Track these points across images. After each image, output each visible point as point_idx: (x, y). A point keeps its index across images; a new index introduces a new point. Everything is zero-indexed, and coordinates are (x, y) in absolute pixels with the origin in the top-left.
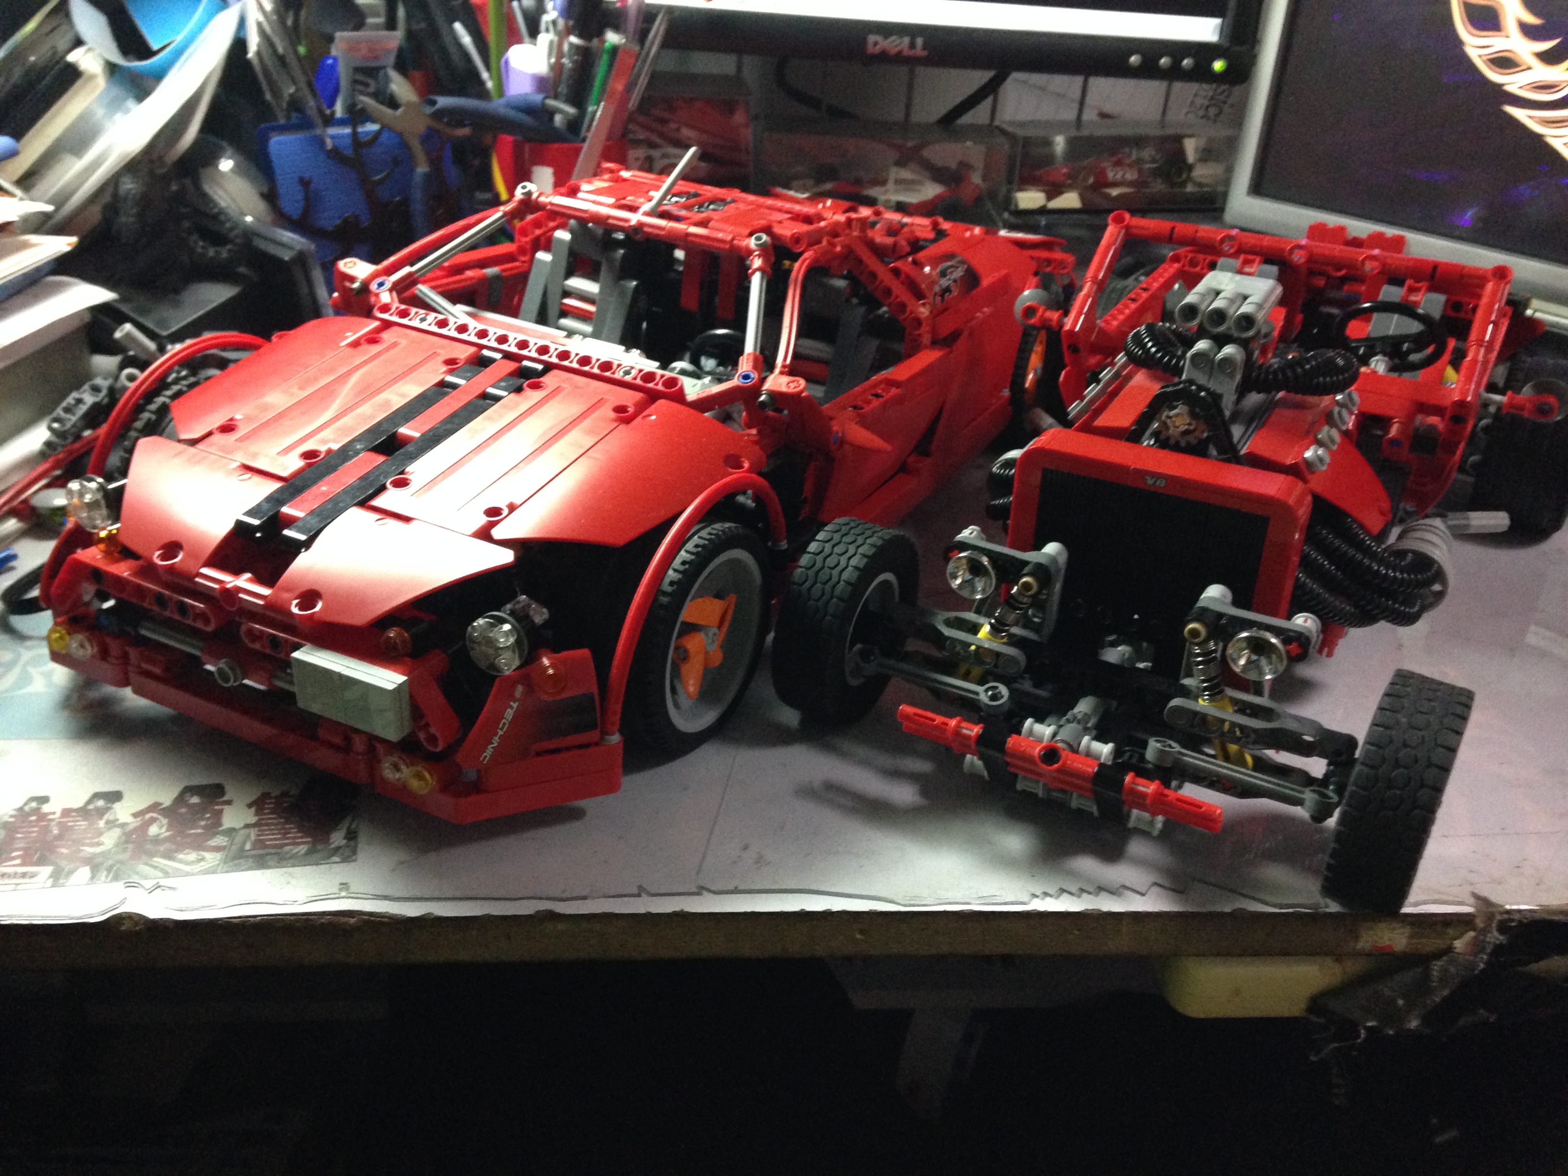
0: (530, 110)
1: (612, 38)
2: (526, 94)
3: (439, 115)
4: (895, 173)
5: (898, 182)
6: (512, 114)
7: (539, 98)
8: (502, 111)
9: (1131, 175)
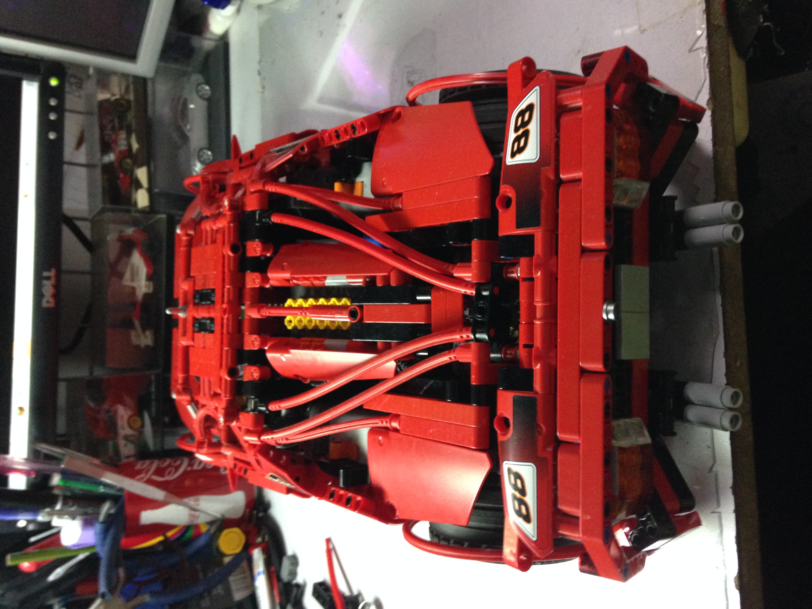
0: (105, 532)
1: (56, 480)
2: (96, 534)
3: (111, 589)
4: (127, 281)
5: (132, 280)
6: (109, 541)
7: (98, 527)
8: (106, 548)
9: (123, 135)
